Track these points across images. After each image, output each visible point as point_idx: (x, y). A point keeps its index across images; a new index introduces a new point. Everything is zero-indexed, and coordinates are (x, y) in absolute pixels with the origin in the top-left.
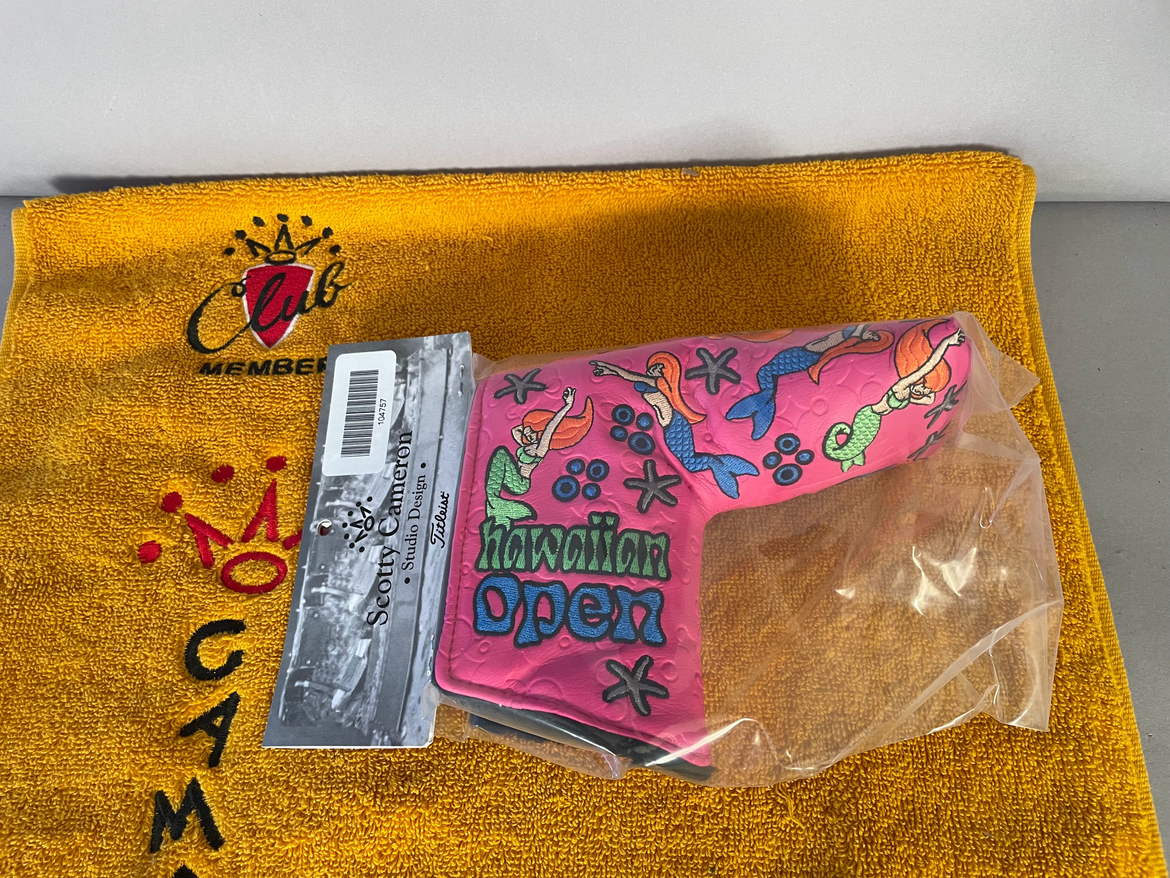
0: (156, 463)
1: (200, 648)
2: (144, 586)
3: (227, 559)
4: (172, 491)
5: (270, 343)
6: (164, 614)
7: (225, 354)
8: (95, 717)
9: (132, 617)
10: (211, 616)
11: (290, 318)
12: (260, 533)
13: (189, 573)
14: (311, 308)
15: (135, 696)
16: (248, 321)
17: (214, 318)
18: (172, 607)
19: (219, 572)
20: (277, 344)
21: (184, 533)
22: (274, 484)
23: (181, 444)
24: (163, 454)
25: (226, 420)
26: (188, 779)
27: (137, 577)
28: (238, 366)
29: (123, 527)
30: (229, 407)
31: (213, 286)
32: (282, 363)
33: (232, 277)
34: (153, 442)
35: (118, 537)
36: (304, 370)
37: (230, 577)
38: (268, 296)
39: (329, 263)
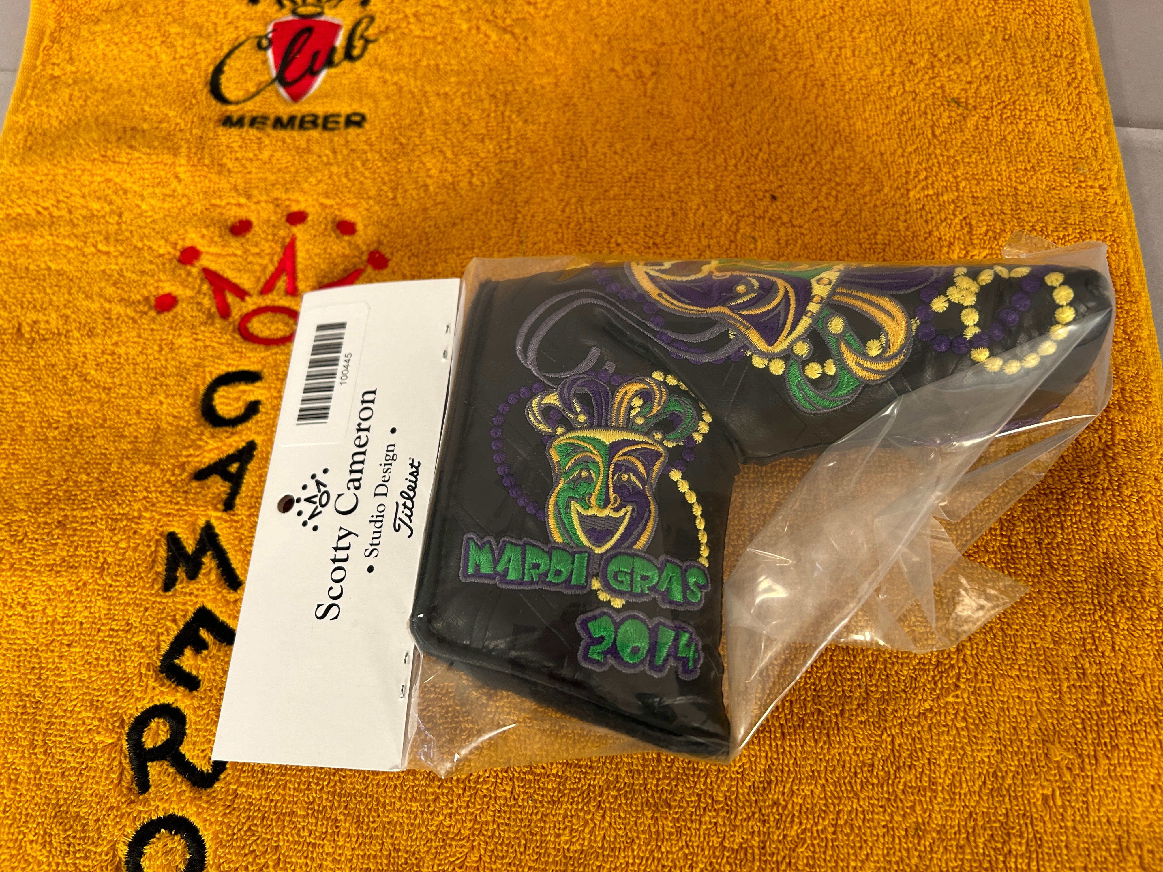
0: (172, 216)
1: (216, 396)
2: (161, 335)
3: (245, 311)
4: (188, 244)
5: (295, 98)
6: (181, 363)
7: (249, 106)
8: (108, 458)
9: (148, 365)
10: (228, 366)
11: (318, 72)
12: (280, 288)
13: (206, 323)
14: (340, 62)
16: (274, 73)
17: (239, 70)
18: (189, 357)
19: (237, 323)
20: (303, 98)
21: (202, 284)
22: (293, 239)
23: (198, 194)
24: (179, 205)
25: (249, 173)
26: (202, 522)
27: (153, 326)
28: (262, 119)
29: (139, 278)
30: (251, 160)
31: (237, 38)
32: (307, 118)
33: (258, 31)
34: (170, 192)
35: (135, 287)
36: (330, 126)
37: (247, 329)
38: (295, 50)
39: (359, 16)
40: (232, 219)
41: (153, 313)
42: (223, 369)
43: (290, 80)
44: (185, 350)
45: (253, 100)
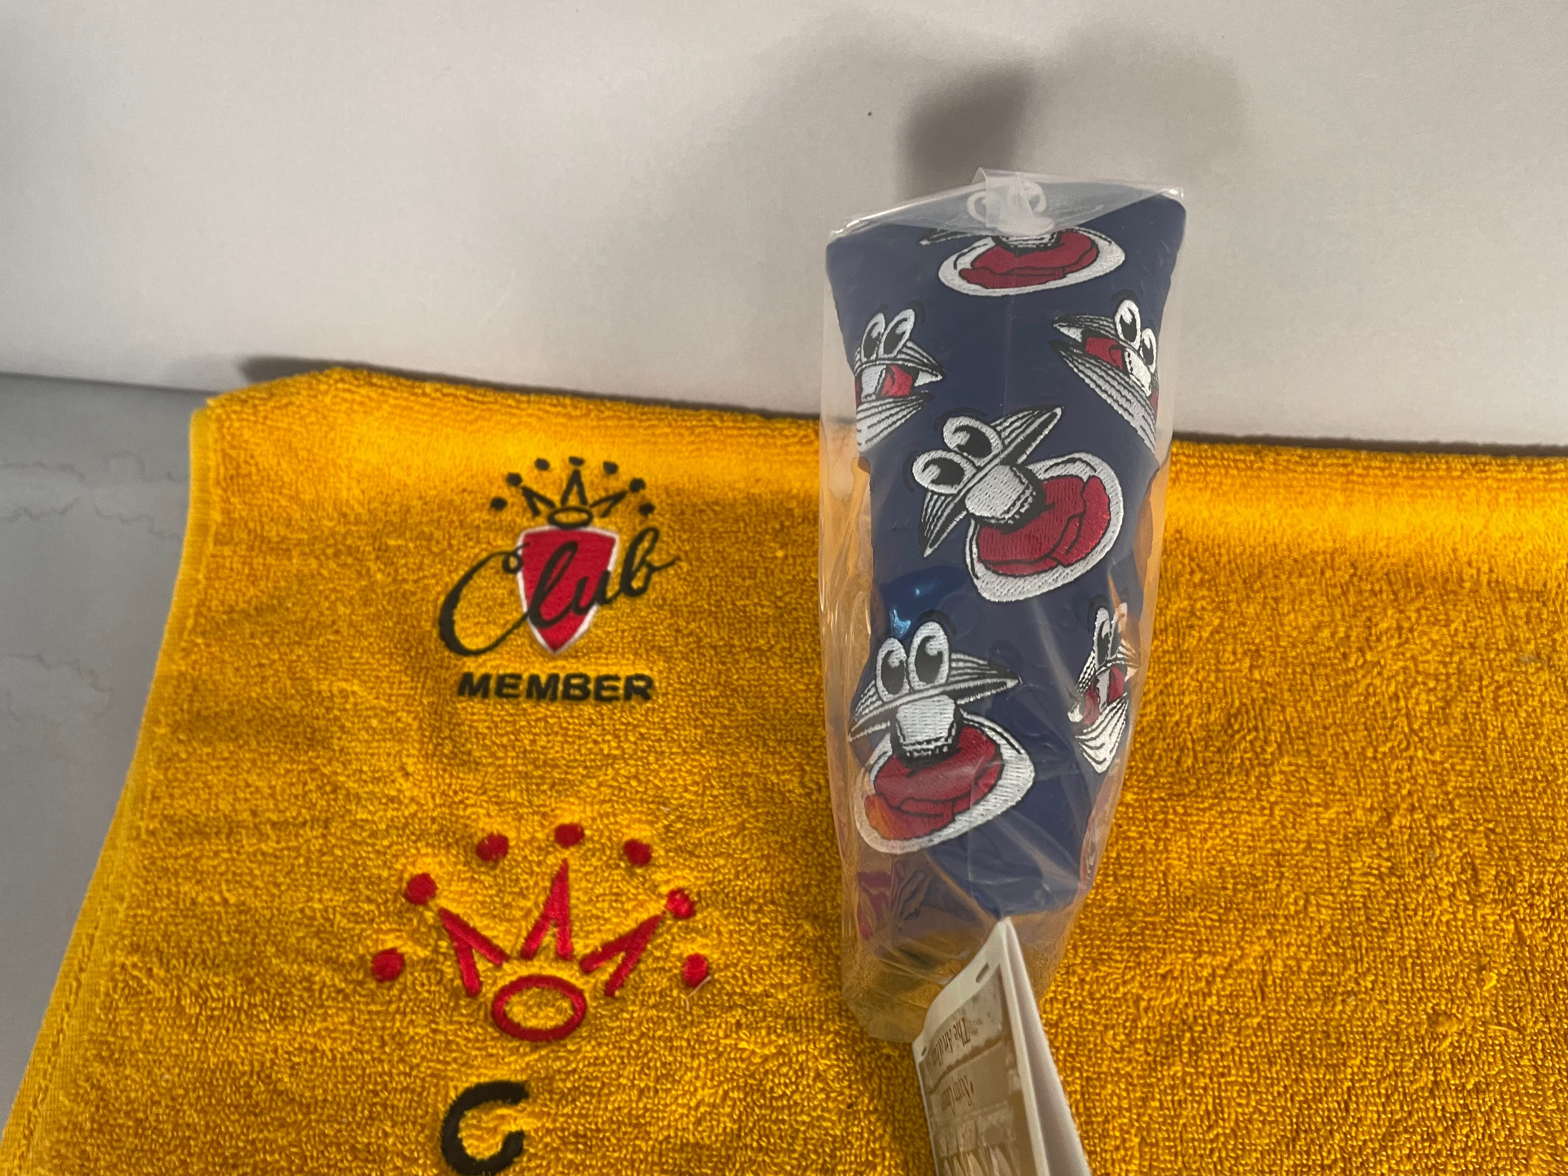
0: (397, 828)
1: (462, 1125)
2: (383, 1022)
3: (501, 983)
4: (420, 872)
5: (555, 644)
6: (411, 1068)
7: (494, 660)
9: (363, 1069)
10: (479, 1076)
11: (586, 610)
12: (547, 947)
13: (448, 1006)
14: (615, 597)
16: (525, 609)
17: (478, 605)
18: (423, 1058)
19: (489, 1005)
20: (566, 646)
21: (440, 938)
22: (565, 868)
23: (433, 797)
24: (407, 813)
25: (500, 766)
27: (373, 1008)
28: (512, 681)
29: (351, 925)
30: (504, 747)
31: (476, 556)
32: (574, 681)
33: (503, 544)
34: (393, 793)
35: (345, 940)
36: (605, 693)
37: (505, 1014)
38: (554, 575)
39: (639, 529)
40: (480, 834)
41: (373, 985)
42: (474, 1080)
43: (547, 618)
44: (419, 1046)
45: (498, 649)
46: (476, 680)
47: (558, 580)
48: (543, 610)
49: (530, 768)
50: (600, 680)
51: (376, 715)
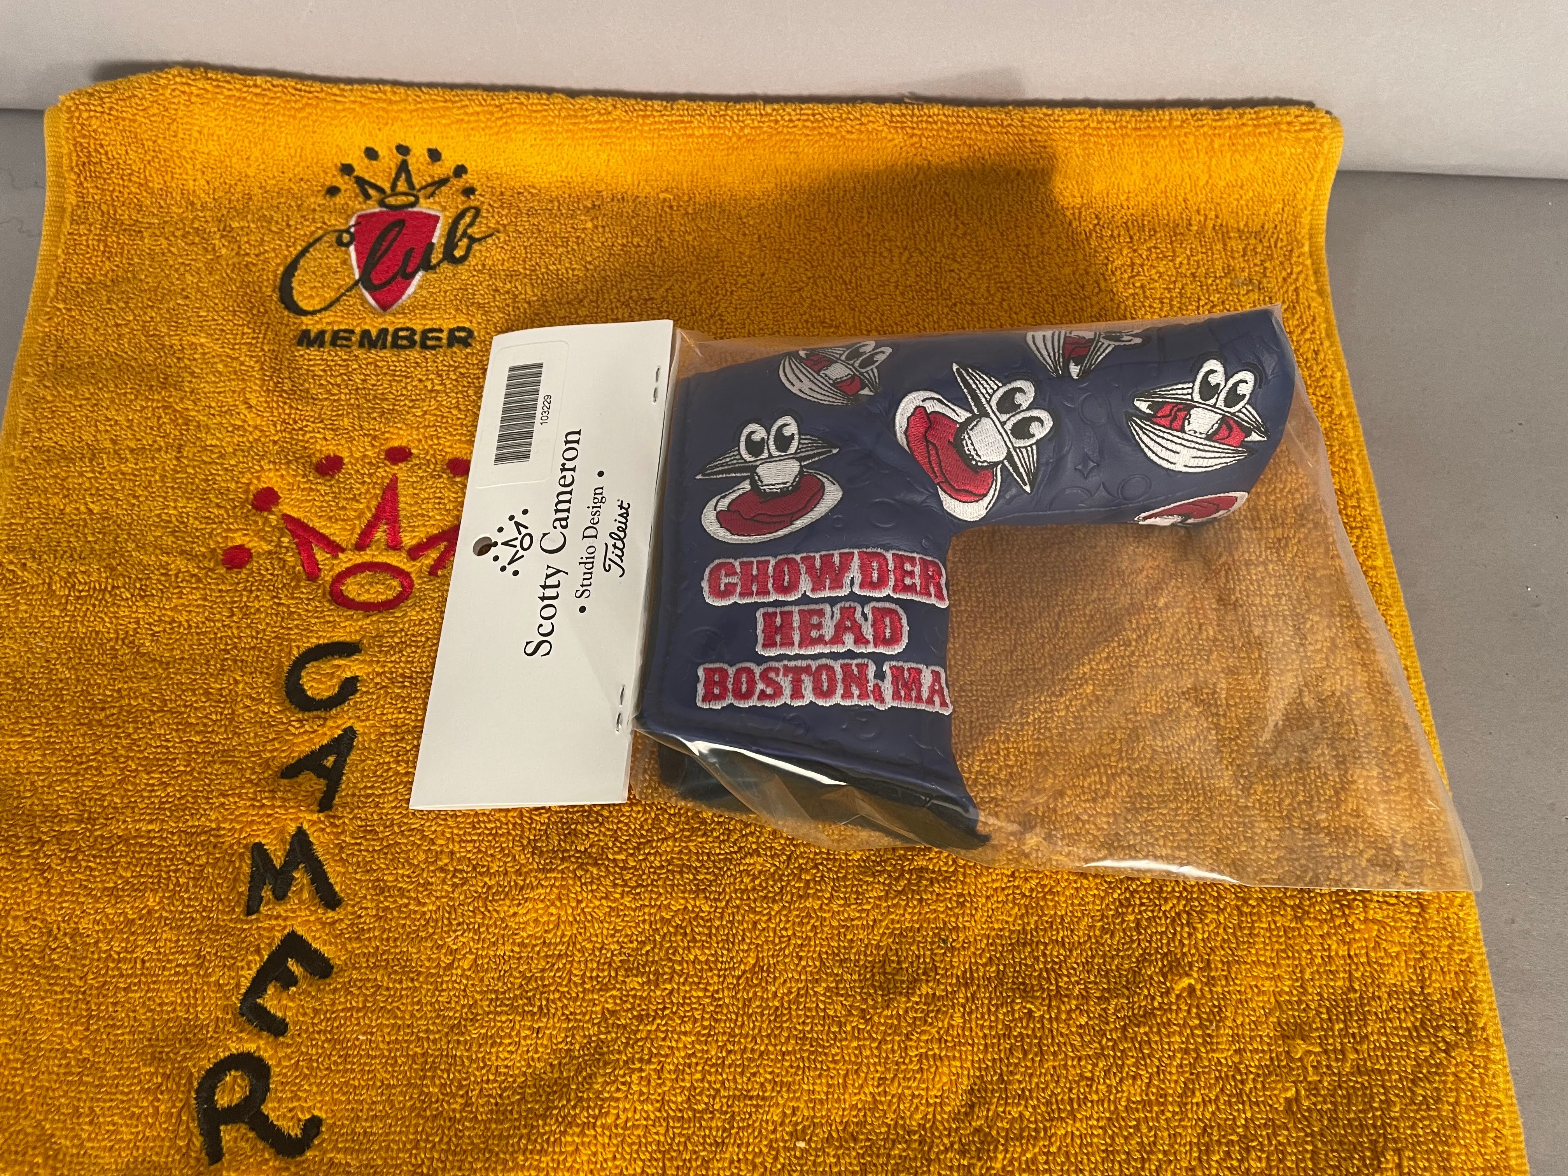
0: (243, 451)
1: (304, 673)
2: (232, 597)
3: (338, 569)
4: (265, 486)
5: (385, 306)
6: (258, 633)
7: (329, 318)
8: (172, 753)
9: (215, 634)
10: (318, 638)
11: (412, 276)
12: (379, 540)
13: (290, 585)
14: (438, 264)
15: (223, 729)
16: (357, 277)
17: (314, 272)
18: (267, 624)
19: (327, 586)
20: (395, 307)
21: (282, 536)
22: (394, 480)
23: (275, 425)
24: (251, 439)
25: (335, 400)
26: (292, 828)
27: (222, 586)
28: (346, 335)
29: (204, 526)
30: (339, 386)
31: (312, 233)
32: (401, 334)
33: (336, 222)
34: (239, 423)
35: (198, 537)
36: (429, 343)
37: (340, 593)
38: (383, 248)
39: (461, 207)
40: (318, 455)
41: (223, 571)
42: (312, 641)
43: (377, 282)
44: (264, 615)
45: (333, 308)
46: (313, 335)
47: (386, 251)
48: (373, 275)
49: (362, 401)
50: (425, 333)
51: (222, 361)
